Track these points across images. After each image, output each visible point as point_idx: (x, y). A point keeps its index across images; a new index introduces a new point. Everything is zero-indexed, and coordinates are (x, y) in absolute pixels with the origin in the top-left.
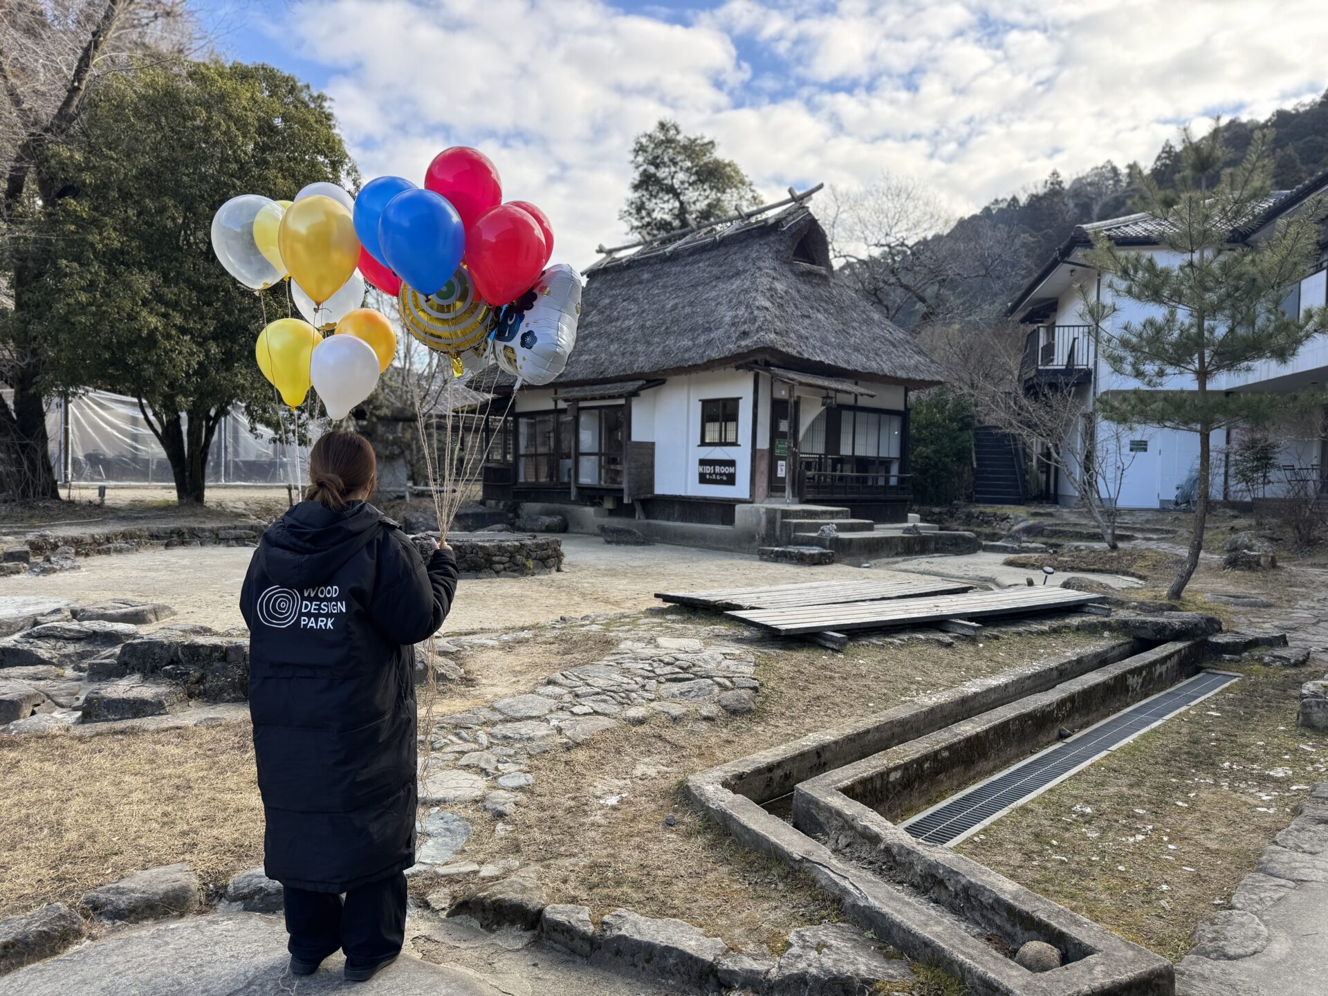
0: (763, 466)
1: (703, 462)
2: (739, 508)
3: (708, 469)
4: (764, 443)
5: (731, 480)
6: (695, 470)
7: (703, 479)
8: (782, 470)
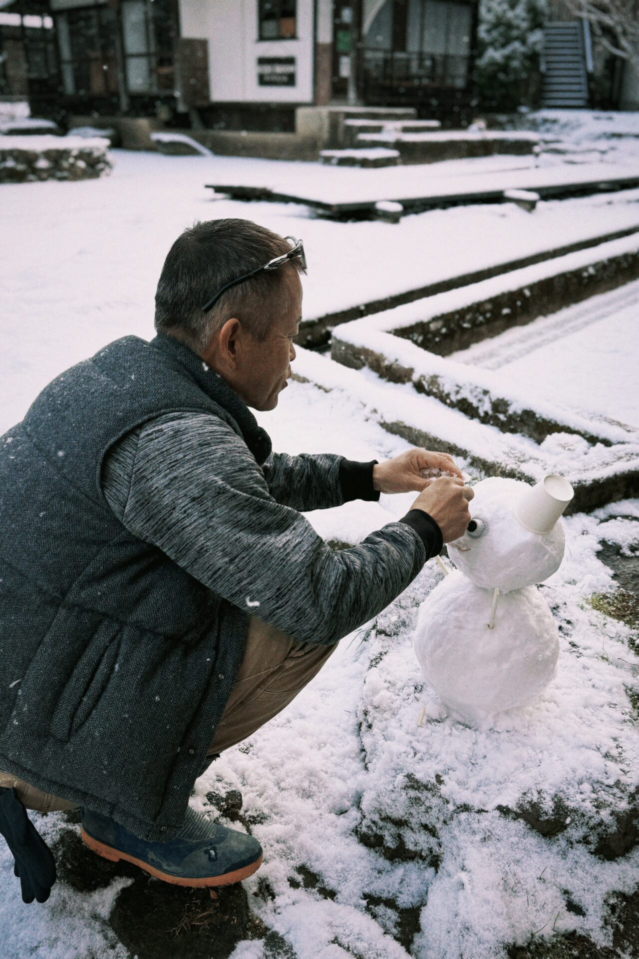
0: (326, 64)
1: (262, 61)
2: (301, 113)
3: (267, 69)
4: (325, 37)
5: (290, 80)
6: (253, 71)
7: (263, 81)
8: (346, 69)
